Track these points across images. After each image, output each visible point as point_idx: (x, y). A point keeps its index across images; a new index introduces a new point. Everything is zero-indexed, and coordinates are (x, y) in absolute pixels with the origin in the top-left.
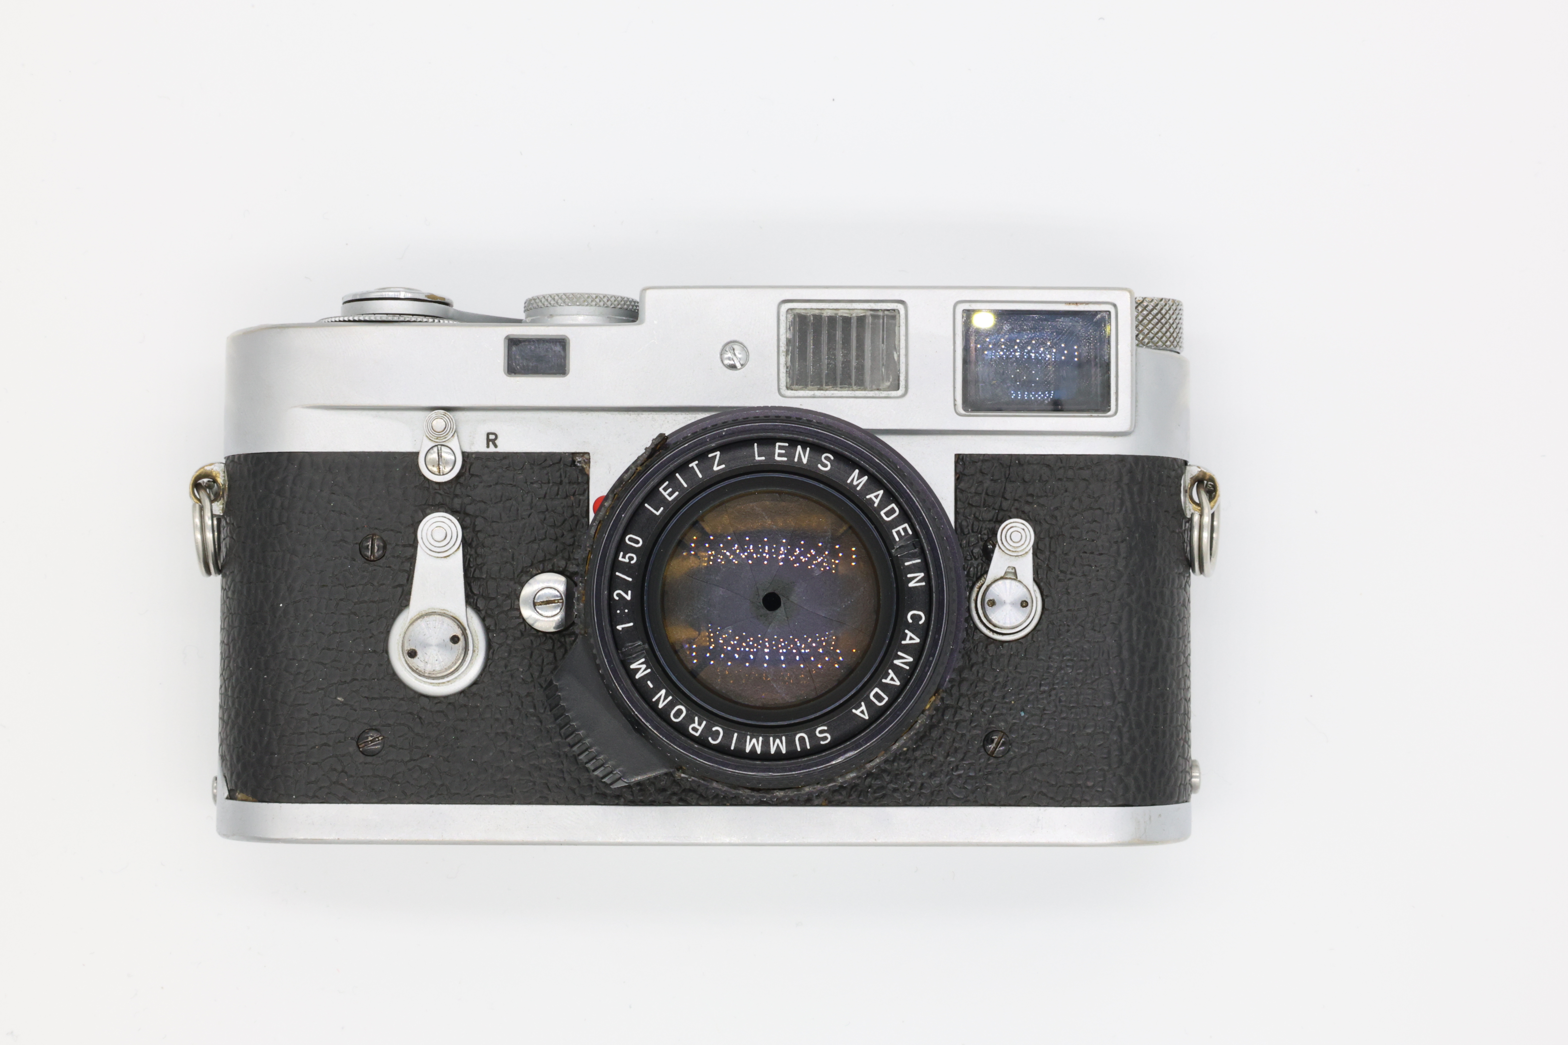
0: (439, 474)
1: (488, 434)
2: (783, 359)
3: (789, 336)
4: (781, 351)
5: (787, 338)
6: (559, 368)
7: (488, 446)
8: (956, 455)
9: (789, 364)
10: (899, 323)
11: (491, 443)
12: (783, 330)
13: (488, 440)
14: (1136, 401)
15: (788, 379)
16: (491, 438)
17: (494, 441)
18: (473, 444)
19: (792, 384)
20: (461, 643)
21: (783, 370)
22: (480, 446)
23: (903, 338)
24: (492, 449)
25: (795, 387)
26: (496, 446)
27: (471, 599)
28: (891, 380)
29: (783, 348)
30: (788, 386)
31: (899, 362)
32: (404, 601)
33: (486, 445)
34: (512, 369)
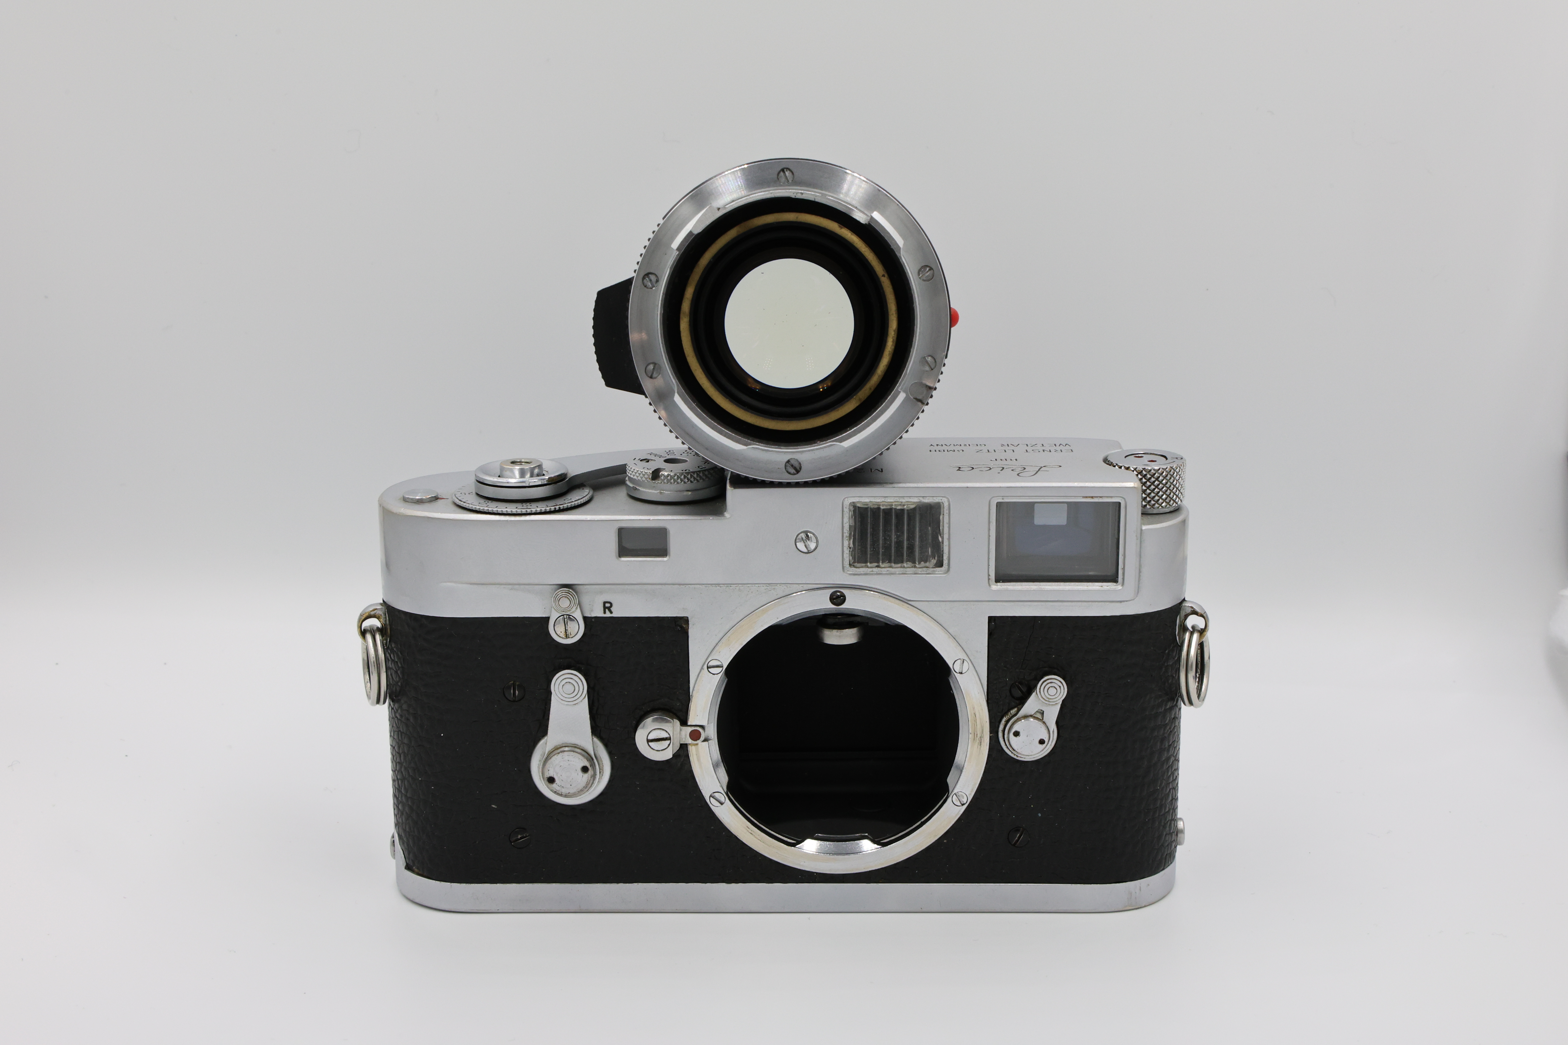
0: (567, 636)
1: (605, 603)
2: (846, 543)
3: (852, 523)
4: (845, 537)
5: (850, 526)
6: (663, 552)
7: (605, 613)
8: (989, 617)
9: (852, 545)
10: (944, 512)
11: (607, 610)
12: (846, 520)
13: (605, 608)
14: (1140, 572)
15: (851, 558)
16: (607, 606)
17: (609, 609)
18: (592, 611)
19: (854, 562)
20: (590, 772)
21: (847, 551)
22: (598, 612)
23: (946, 526)
24: (608, 614)
25: (856, 564)
26: (611, 612)
27: (596, 731)
28: (936, 558)
29: (846, 534)
30: (851, 563)
31: (943, 543)
32: (543, 730)
33: (603, 612)
34: (624, 551)
